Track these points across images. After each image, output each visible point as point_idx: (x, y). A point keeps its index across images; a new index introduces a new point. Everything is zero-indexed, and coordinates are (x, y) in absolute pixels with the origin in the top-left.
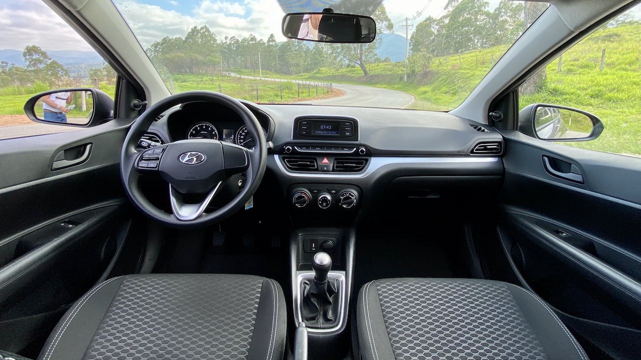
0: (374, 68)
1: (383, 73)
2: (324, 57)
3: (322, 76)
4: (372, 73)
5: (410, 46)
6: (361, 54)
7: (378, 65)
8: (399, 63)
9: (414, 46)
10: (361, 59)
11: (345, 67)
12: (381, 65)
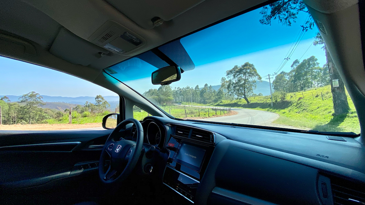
0: (252, 100)
1: (258, 102)
2: (223, 95)
3: (223, 104)
4: (251, 102)
5: (272, 87)
6: (245, 93)
7: (255, 98)
8: (267, 96)
9: (275, 86)
10: (245, 95)
11: (235, 99)
12: (257, 98)
